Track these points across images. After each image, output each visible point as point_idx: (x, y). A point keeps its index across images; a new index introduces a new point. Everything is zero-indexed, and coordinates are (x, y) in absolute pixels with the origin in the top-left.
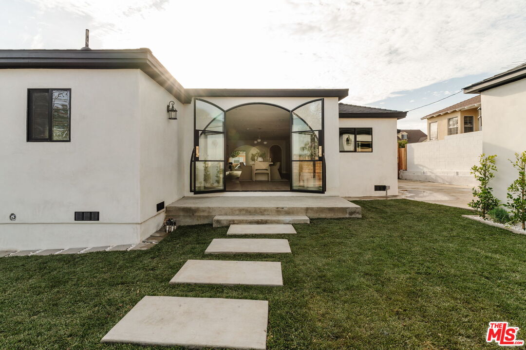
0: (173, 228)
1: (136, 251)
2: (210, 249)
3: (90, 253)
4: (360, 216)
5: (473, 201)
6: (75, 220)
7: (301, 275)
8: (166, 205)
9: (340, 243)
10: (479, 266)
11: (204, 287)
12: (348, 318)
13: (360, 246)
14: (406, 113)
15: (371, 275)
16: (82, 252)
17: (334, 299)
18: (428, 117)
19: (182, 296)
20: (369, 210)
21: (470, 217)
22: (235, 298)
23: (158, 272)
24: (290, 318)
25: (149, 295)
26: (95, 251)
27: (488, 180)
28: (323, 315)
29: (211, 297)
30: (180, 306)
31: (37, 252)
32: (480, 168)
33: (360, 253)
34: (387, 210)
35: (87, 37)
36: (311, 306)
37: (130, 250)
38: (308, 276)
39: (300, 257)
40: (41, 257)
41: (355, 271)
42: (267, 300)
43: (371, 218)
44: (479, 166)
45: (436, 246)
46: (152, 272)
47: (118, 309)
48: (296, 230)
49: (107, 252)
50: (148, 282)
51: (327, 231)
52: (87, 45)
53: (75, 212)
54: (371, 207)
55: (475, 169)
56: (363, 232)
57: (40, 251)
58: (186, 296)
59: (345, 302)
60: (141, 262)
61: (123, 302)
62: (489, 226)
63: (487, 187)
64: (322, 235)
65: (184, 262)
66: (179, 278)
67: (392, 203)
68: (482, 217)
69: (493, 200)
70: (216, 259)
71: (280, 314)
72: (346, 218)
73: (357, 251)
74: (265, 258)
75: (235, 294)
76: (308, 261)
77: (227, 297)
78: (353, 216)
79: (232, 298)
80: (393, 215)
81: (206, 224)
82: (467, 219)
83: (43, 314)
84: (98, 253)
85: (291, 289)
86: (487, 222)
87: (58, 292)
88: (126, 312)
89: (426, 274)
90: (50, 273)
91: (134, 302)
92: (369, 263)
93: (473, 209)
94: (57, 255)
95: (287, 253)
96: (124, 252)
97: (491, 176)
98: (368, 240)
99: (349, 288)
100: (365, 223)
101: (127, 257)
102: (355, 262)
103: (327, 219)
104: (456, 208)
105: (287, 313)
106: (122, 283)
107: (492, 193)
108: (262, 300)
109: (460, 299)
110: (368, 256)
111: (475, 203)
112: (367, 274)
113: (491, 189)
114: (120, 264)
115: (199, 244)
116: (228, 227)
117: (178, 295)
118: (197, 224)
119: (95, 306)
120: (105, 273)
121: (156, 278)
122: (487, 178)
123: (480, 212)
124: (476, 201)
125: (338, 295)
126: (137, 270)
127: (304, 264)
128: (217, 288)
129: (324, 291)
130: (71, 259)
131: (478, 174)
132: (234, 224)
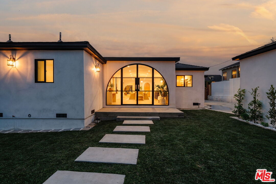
0: (98, 121)
1: (83, 131)
2: (115, 130)
3: (64, 131)
4: (183, 117)
5: (234, 110)
6: (57, 117)
7: (153, 140)
8: (95, 111)
9: (172, 128)
10: (229, 137)
11: (113, 144)
12: (169, 155)
13: (180, 129)
14: (209, 68)
15: (182, 140)
16: (60, 131)
17: (165, 148)
18: (222, 69)
19: (104, 147)
20: (188, 114)
21: (233, 117)
22: (125, 148)
23: (93, 139)
24: (147, 155)
25: (91, 147)
26: (66, 130)
27: (241, 101)
28: (160, 154)
29: (116, 148)
30: (104, 150)
31: (41, 131)
32: (238, 95)
33: (180, 132)
34: (197, 114)
35: (60, 36)
36: (156, 151)
37: (81, 130)
38: (156, 141)
39: (154, 133)
40: (43, 133)
41: (176, 138)
42: (138, 149)
43: (189, 117)
44: (238, 94)
45: (214, 129)
46: (91, 139)
47: (79, 151)
48: (154, 122)
49: (71, 131)
50: (90, 142)
51: (167, 123)
52: (60, 39)
53: (57, 114)
54: (190, 113)
55: (236, 95)
56: (183, 124)
57: (42, 131)
58: (106, 147)
59: (169, 149)
60: (86, 135)
61: (81, 149)
62: (240, 121)
63: (241, 104)
64: (165, 125)
65: (104, 135)
66: (103, 140)
67: (200, 111)
68: (238, 118)
69: (243, 110)
70: (118, 134)
71: (143, 154)
72: (177, 118)
73: (179, 131)
74: (139, 134)
75: (125, 147)
76: (157, 135)
77: (122, 148)
78: (180, 117)
79: (124, 148)
80: (199, 117)
81: (113, 120)
82: (231, 118)
83: (50, 153)
84: (67, 131)
85: (148, 145)
86: (240, 120)
87: (54, 146)
88: (82, 153)
89: (205, 140)
90: (48, 139)
91: (85, 149)
92: (183, 135)
93: (234, 114)
94: (50, 132)
95: (148, 132)
96: (78, 131)
97: (243, 99)
98: (184, 127)
99: (172, 145)
100: (185, 120)
101: (79, 133)
102: (176, 135)
103: (168, 118)
104: (228, 113)
105: (146, 153)
106: (79, 143)
107: (243, 106)
108: (136, 149)
109: (215, 149)
110: (183, 133)
111: (235, 111)
112: (180, 140)
113: (242, 105)
114: (77, 136)
115: (110, 128)
116: (123, 121)
117: (102, 147)
118: (109, 120)
119: (70, 150)
120: (72, 139)
121: (93, 141)
122: (241, 100)
123: (237, 115)
124: (235, 110)
125: (167, 147)
126: (85, 138)
127: (155, 136)
128: (118, 144)
129: (162, 145)
130: (56, 134)
131: (237, 98)
132: (126, 120)
